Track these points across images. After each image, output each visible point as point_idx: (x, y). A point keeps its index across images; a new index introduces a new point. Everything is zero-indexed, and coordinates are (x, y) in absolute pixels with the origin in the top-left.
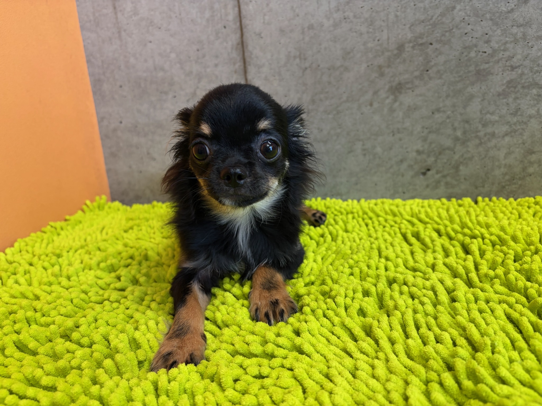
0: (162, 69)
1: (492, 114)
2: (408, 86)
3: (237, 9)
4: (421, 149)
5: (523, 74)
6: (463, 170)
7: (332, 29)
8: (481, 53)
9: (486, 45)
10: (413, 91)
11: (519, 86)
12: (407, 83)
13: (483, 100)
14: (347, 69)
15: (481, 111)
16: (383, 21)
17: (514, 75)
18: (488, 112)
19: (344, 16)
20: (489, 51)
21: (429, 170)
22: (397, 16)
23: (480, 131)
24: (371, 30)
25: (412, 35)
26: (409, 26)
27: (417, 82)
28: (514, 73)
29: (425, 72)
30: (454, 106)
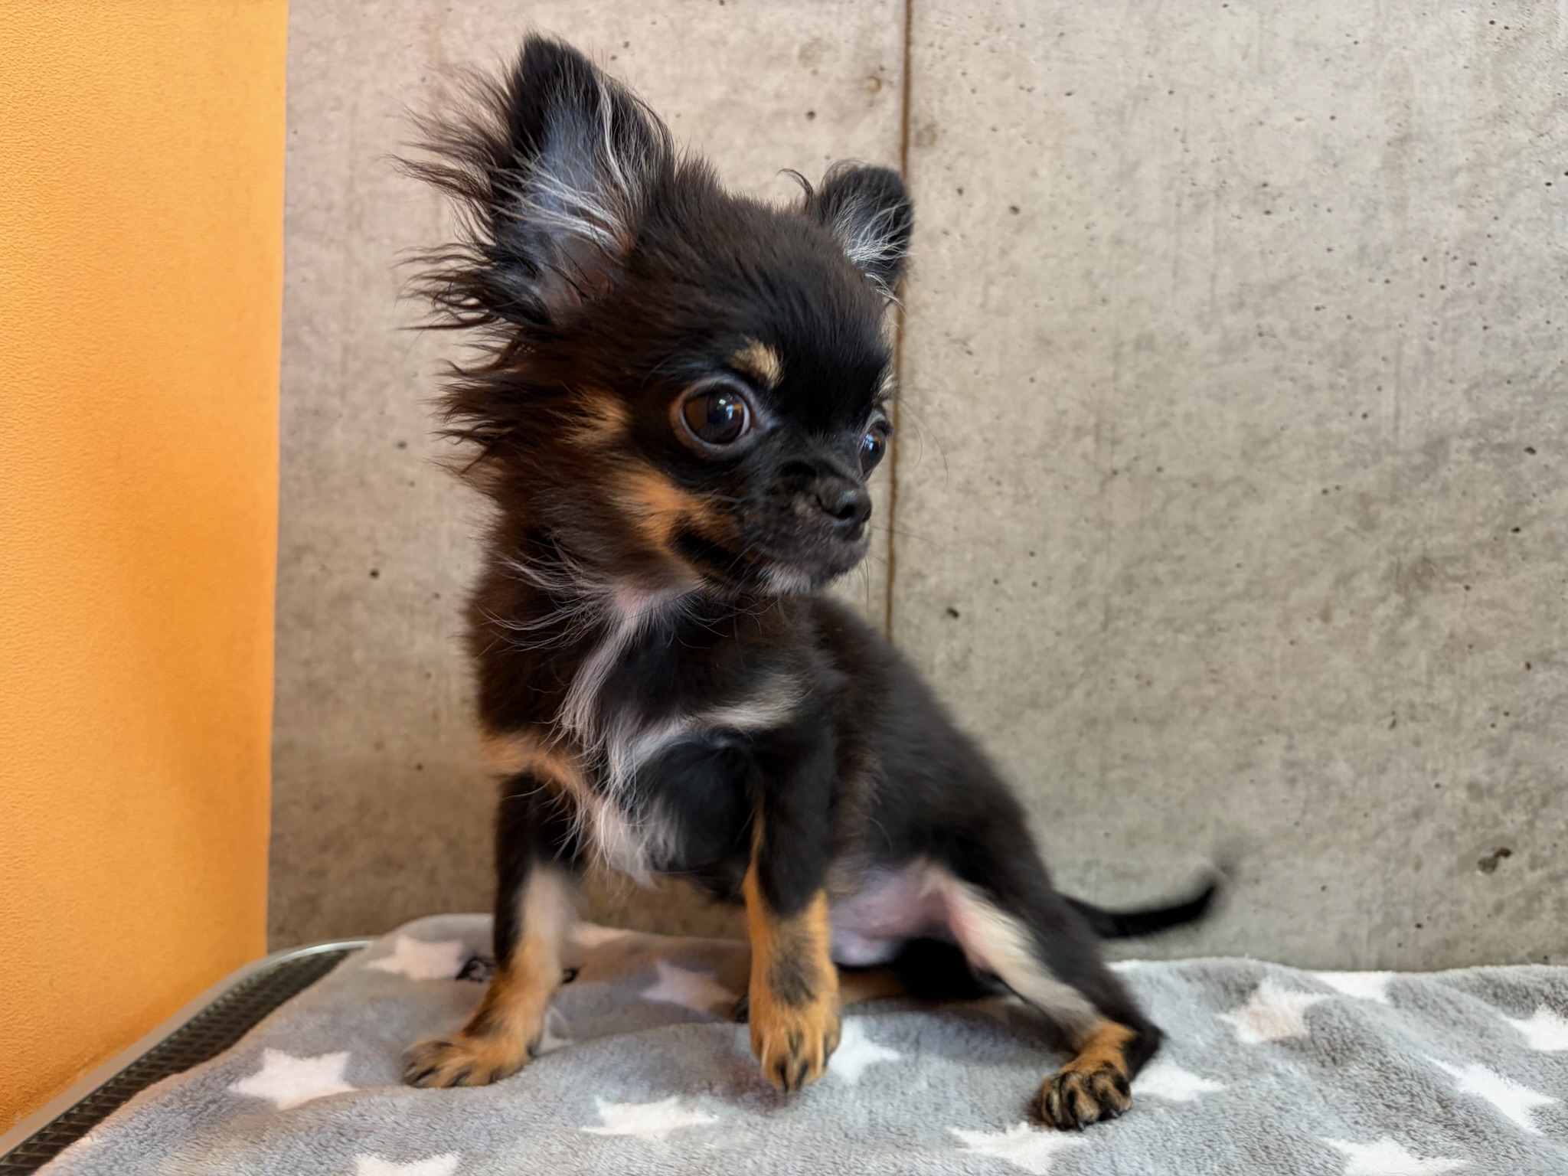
2: (1450, 570)
4: (1485, 779)
7: (1215, 358)
10: (1467, 588)
12: (1452, 560)
14: (1253, 492)
16: (1384, 359)
19: (1258, 326)
21: (1506, 853)
22: (1428, 352)
24: (1343, 381)
25: (1474, 415)
26: (1464, 386)
27: (1482, 562)
29: (1510, 534)
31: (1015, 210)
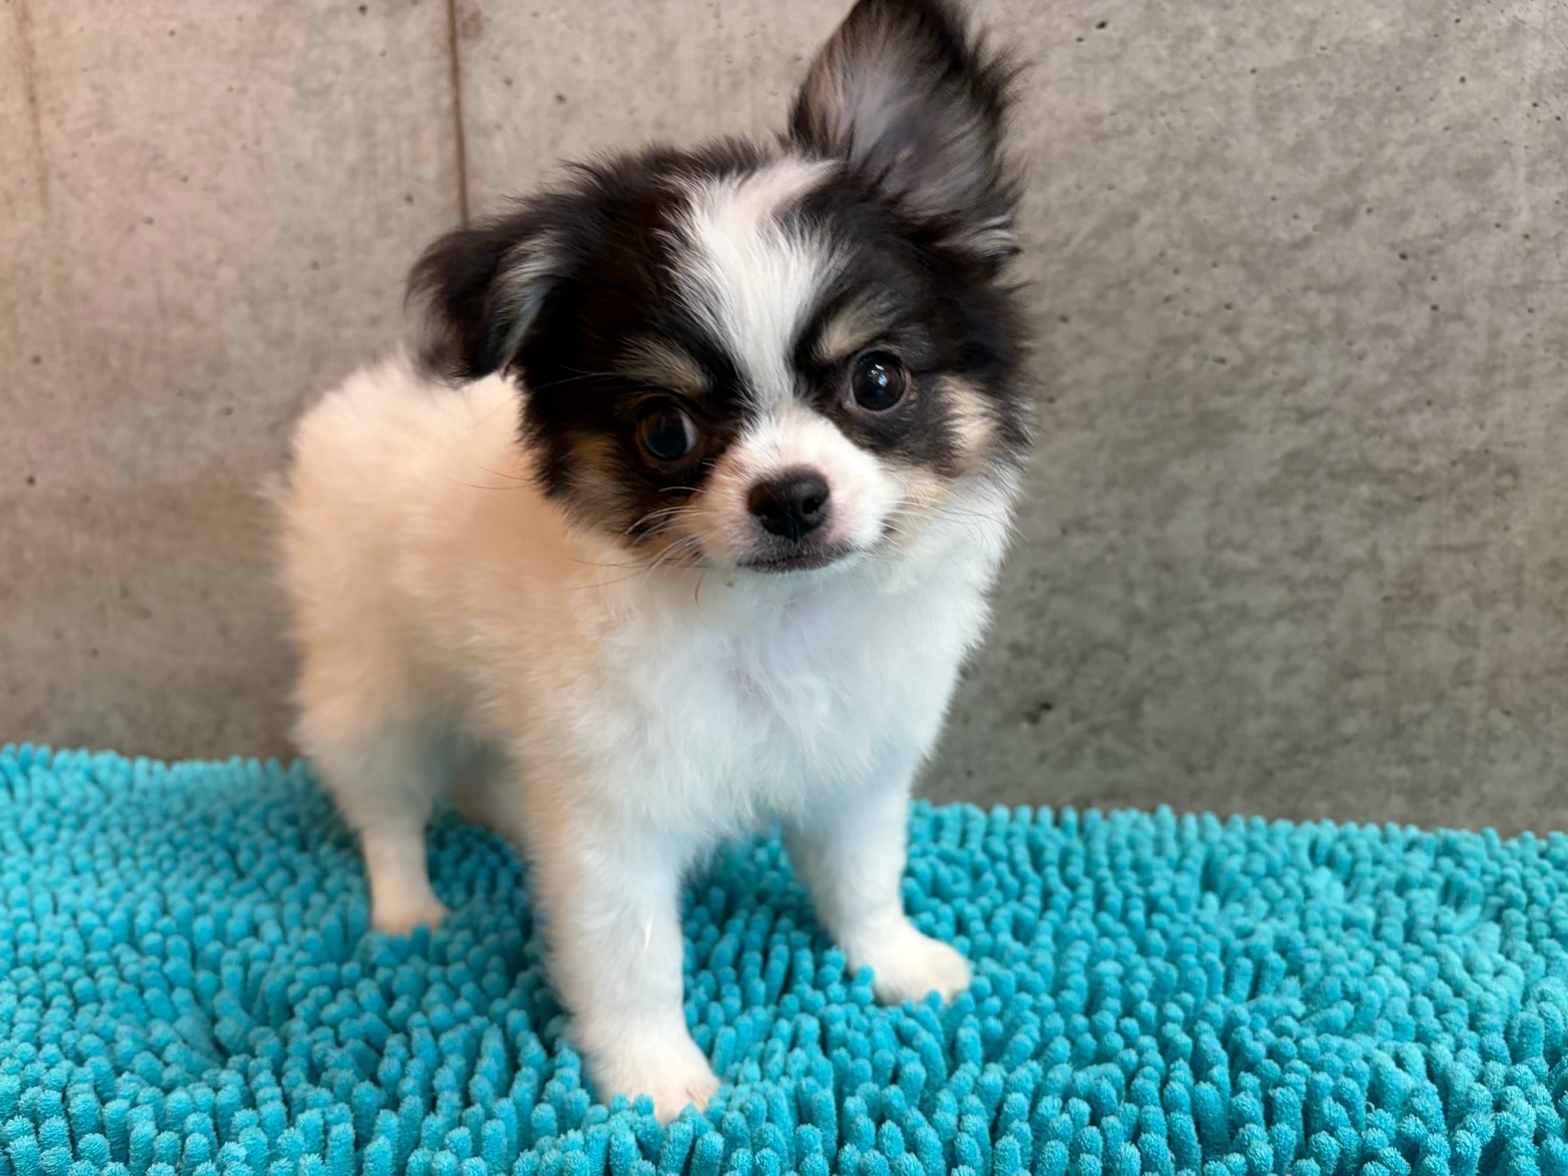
0: (187, 315)
1: (1242, 548)
3: (451, 146)
4: (1025, 640)
5: (1330, 436)
6: (1154, 715)
8: (1210, 363)
9: (1225, 339)
11: (1321, 472)
13: (1215, 504)
15: (1208, 537)
17: (1304, 437)
18: (1228, 544)
20: (1236, 358)
21: (1047, 707)
23: (1202, 599)
28: (1305, 430)
29: (1045, 404)
30: (1129, 515)
31: (561, 98)
